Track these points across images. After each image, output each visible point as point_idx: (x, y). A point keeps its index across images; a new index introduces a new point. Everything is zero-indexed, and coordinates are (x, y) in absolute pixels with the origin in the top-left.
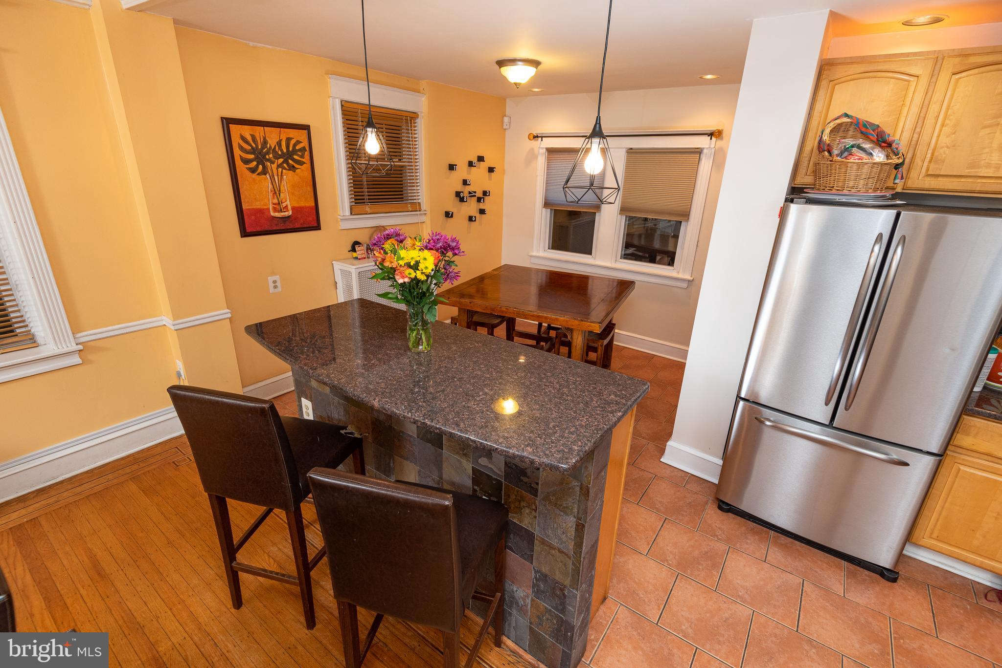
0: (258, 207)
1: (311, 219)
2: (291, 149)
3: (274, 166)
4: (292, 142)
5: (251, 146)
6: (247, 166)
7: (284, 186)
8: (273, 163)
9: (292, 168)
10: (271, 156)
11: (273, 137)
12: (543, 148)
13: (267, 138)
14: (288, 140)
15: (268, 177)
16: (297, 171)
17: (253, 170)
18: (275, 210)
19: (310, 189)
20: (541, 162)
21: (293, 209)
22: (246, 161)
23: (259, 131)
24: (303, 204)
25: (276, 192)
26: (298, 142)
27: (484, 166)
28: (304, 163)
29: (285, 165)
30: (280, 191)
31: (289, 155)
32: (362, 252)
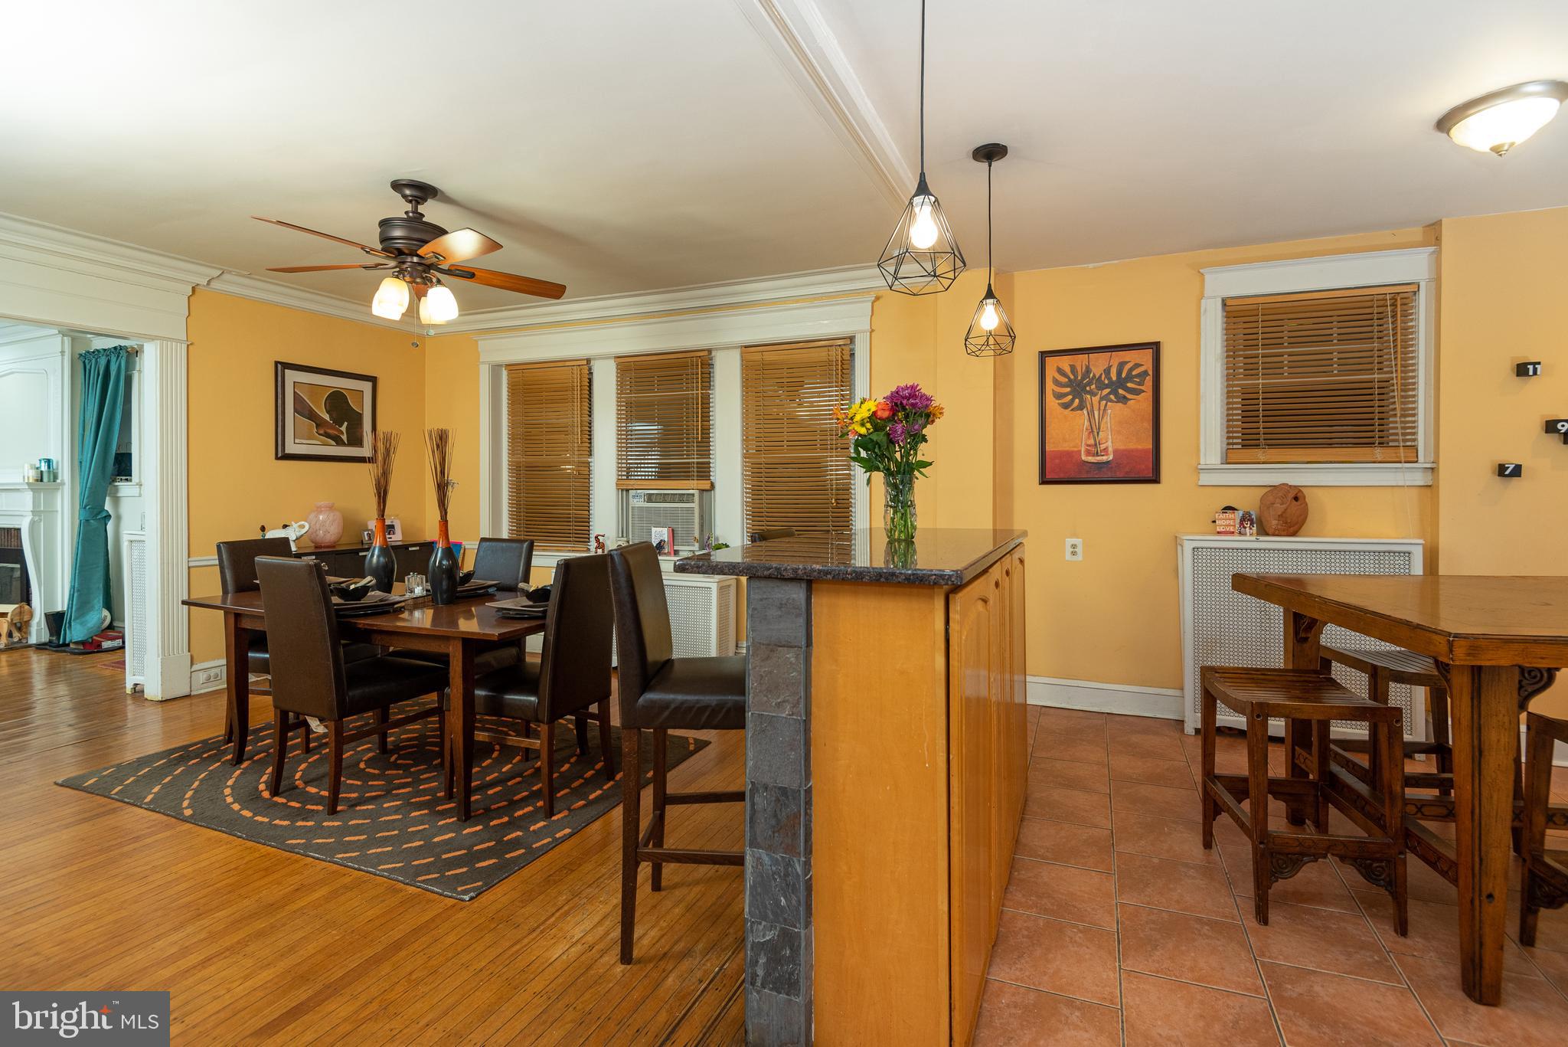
0: (1067, 449)
1: (1143, 467)
2: (1123, 375)
3: (1096, 399)
4: (1127, 367)
5: (1068, 378)
6: (1060, 401)
7: (1106, 423)
8: (1095, 395)
9: (1124, 400)
10: (1093, 387)
11: (1098, 365)
13: (1091, 367)
14: (1122, 365)
15: (1085, 411)
16: (1131, 402)
17: (1066, 406)
18: (1088, 453)
19: (1148, 426)
21: (1115, 452)
22: (1059, 396)
23: (1081, 361)
24: (1132, 446)
25: (1094, 430)
26: (1137, 366)
28: (1144, 391)
29: (1112, 397)
30: (1099, 429)
31: (1121, 383)
32: (1228, 522)
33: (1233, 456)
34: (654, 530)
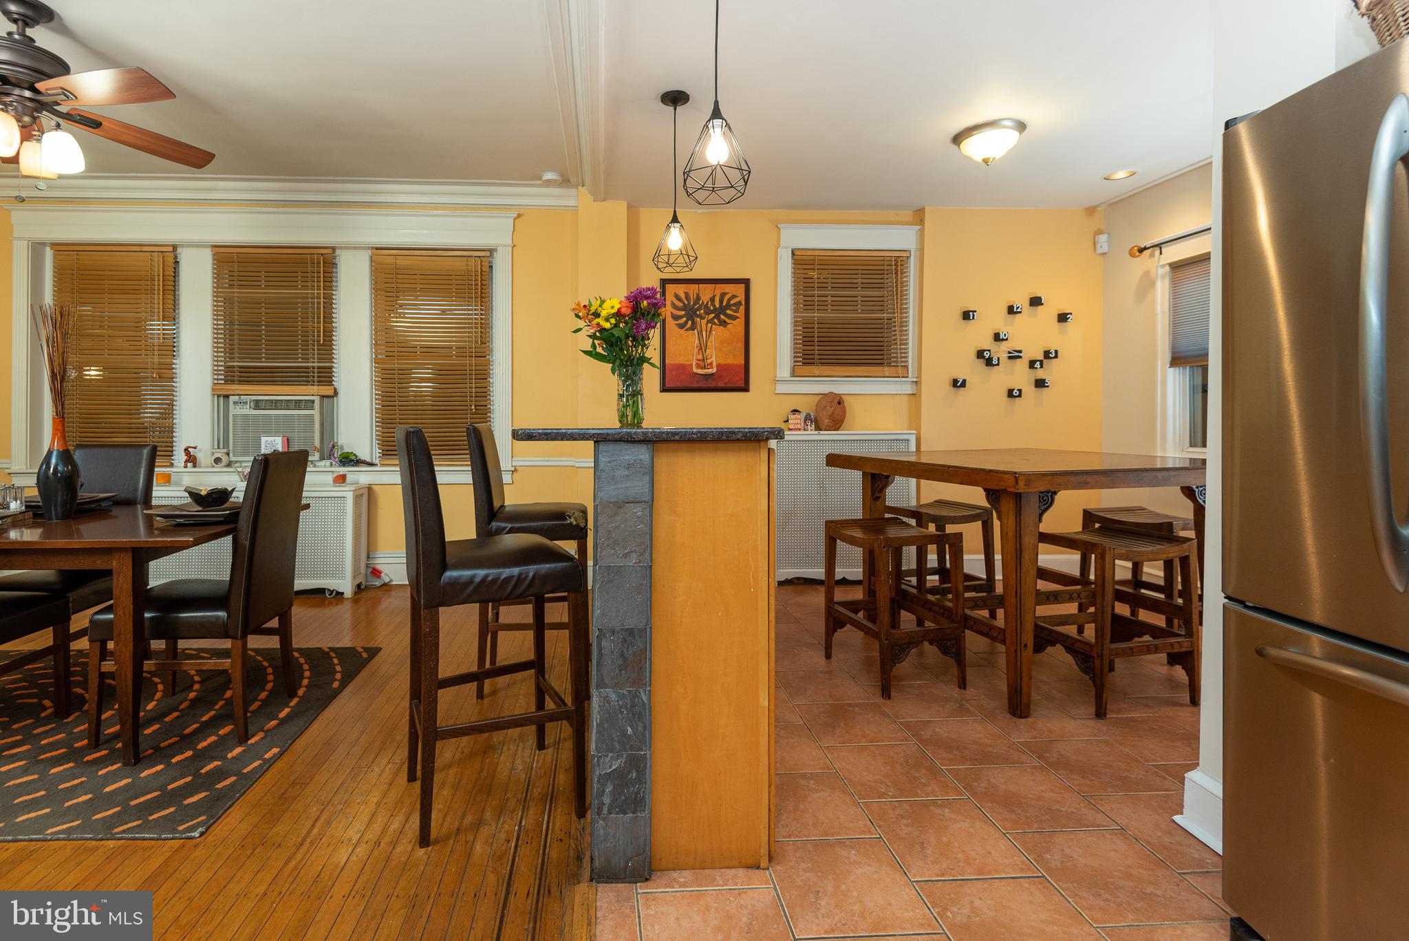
0: (682, 362)
1: (737, 378)
2: (724, 304)
3: (704, 322)
4: (727, 297)
5: (684, 303)
6: (677, 322)
7: (712, 342)
8: (704, 319)
9: (724, 324)
10: (702, 311)
11: (706, 293)
12: (1163, 266)
13: (700, 295)
14: (723, 295)
15: (696, 332)
16: (729, 326)
17: (681, 326)
18: (698, 366)
19: (741, 345)
20: (1161, 290)
21: (718, 366)
22: (676, 318)
23: (693, 289)
24: (730, 361)
25: (702, 348)
26: (734, 297)
27: (1046, 312)
28: (738, 318)
29: (716, 321)
30: (706, 347)
31: (723, 309)
32: (796, 421)
33: (798, 371)
34: (263, 439)
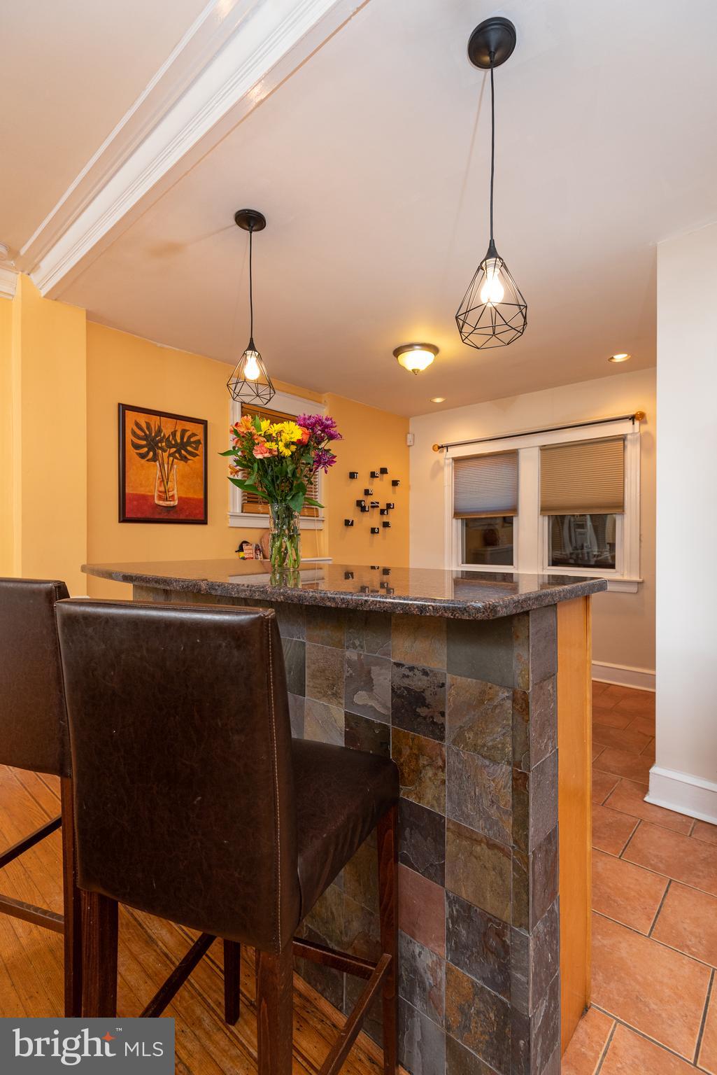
0: (143, 493)
1: (197, 512)
2: (185, 440)
3: (166, 455)
4: (187, 434)
5: (145, 433)
6: (138, 451)
7: (173, 475)
8: (165, 451)
9: (185, 459)
10: (164, 444)
11: (168, 427)
12: (448, 459)
13: (162, 427)
14: (184, 432)
15: (158, 464)
16: (189, 461)
17: (143, 456)
18: (160, 498)
19: (200, 481)
20: (448, 472)
21: (180, 499)
22: (137, 447)
23: (155, 420)
24: (190, 495)
25: (164, 480)
26: (194, 435)
27: (387, 478)
28: (198, 455)
29: (177, 455)
30: (168, 479)
31: (182, 446)
32: (249, 551)
33: (247, 508)
